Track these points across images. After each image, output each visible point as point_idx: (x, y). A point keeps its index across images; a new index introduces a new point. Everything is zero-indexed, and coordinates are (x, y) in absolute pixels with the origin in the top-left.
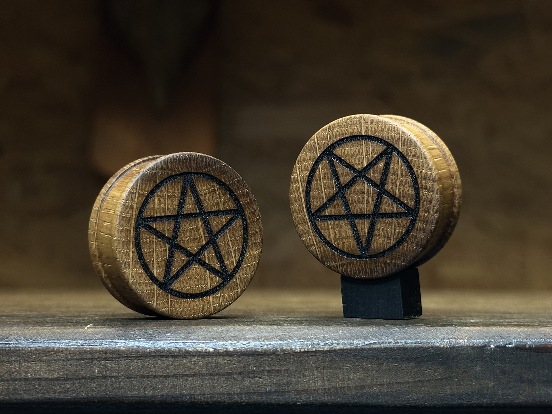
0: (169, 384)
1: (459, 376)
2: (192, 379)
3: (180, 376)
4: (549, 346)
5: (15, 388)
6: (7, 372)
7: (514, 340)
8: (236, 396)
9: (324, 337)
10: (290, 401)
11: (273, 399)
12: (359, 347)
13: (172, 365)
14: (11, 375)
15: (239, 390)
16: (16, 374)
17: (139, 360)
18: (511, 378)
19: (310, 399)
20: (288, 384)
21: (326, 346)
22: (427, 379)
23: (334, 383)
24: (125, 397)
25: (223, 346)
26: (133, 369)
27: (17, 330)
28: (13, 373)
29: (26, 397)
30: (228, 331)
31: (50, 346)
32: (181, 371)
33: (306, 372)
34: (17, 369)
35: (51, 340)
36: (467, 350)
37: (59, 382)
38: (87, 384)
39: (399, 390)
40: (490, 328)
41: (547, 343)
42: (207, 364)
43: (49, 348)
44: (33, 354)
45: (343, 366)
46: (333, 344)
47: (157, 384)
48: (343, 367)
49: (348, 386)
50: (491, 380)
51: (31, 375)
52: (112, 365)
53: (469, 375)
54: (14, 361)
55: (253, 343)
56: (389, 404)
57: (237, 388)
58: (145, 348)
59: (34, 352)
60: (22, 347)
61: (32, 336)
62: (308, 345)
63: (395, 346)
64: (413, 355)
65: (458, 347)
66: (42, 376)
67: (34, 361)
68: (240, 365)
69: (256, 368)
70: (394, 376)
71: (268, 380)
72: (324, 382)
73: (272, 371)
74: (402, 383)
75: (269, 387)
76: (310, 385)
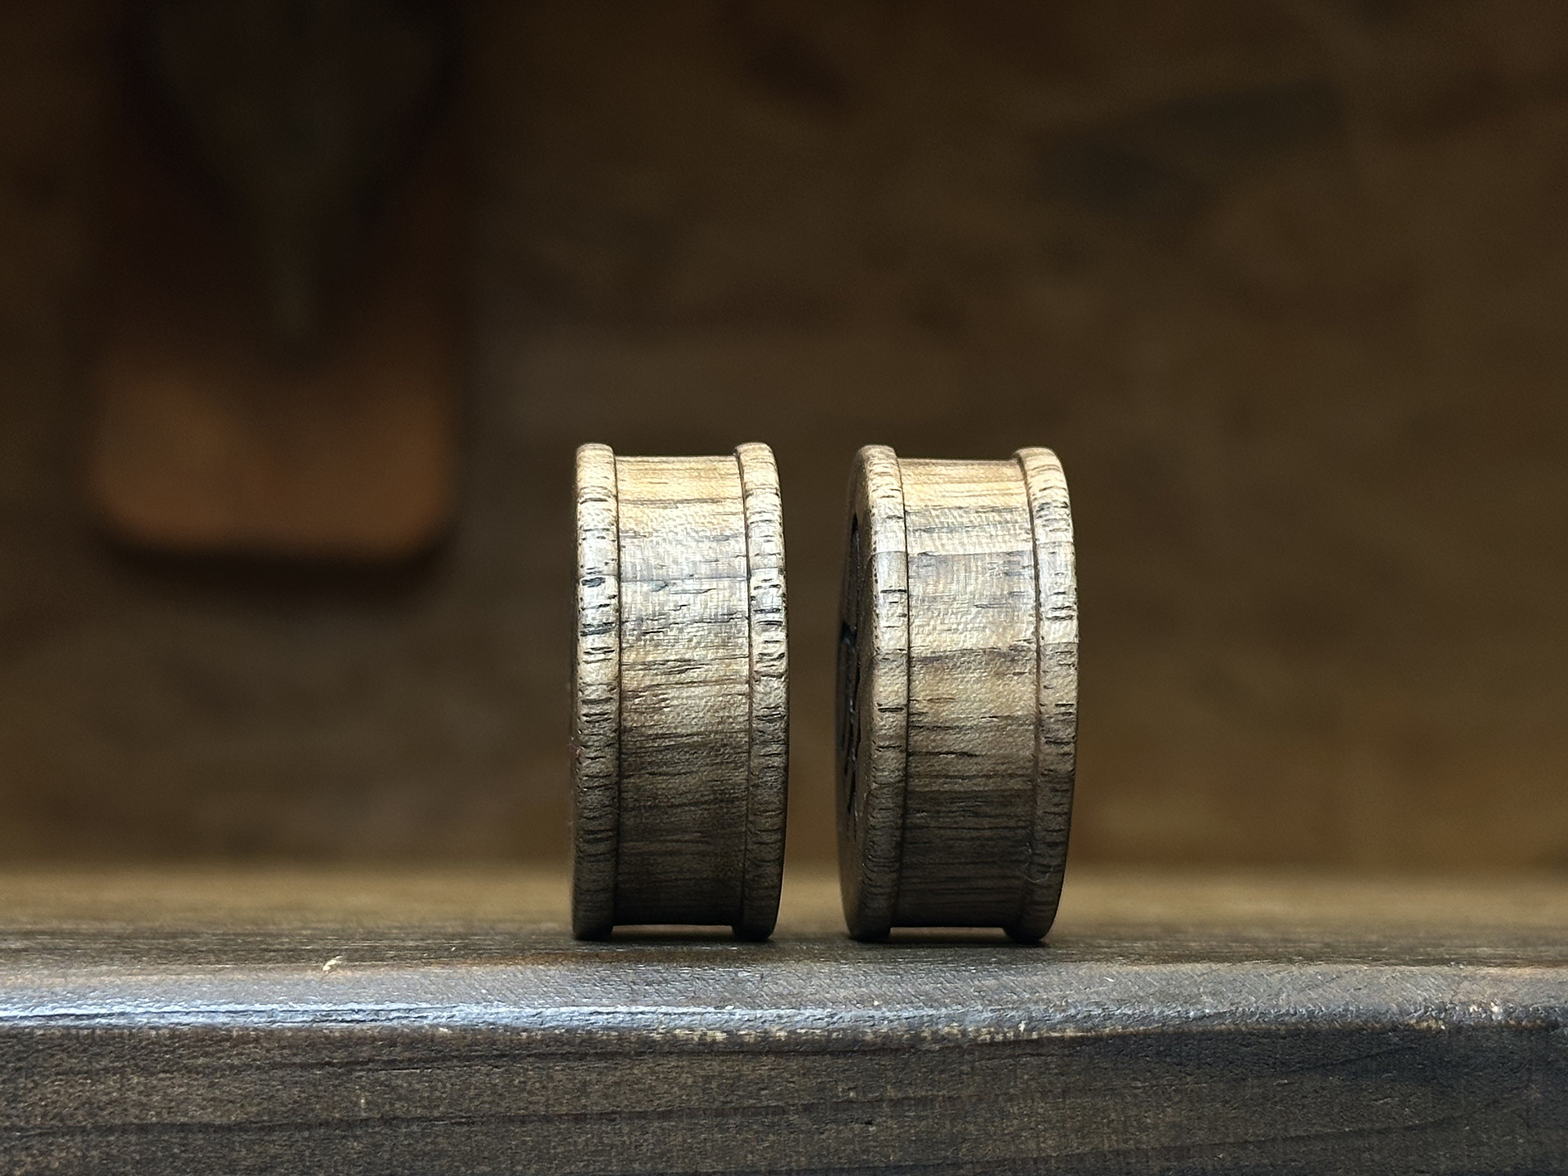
0: (587, 1141)
1: (1476, 1116)
2: (661, 1128)
3: (621, 1117)
5: (108, 1154)
6: (83, 1104)
9: (1063, 997)
12: (1171, 1028)
13: (598, 1081)
14: (93, 1115)
15: (804, 1162)
16: (111, 1113)
17: (496, 1067)
20: (954, 1141)
21: (1072, 1025)
22: (1378, 1125)
23: (1096, 1140)
25: (755, 1024)
26: (478, 1096)
27: (108, 974)
28: (102, 1109)
30: (764, 977)
31: (216, 1022)
32: (626, 1102)
33: (1012, 1106)
34: (115, 1094)
36: (1500, 1038)
37: (245, 1137)
38: (332, 1141)
39: (1293, 1160)
42: (708, 1079)
43: (213, 1028)
44: (163, 1049)
45: (1125, 1087)
46: (1090, 1017)
47: (550, 1141)
48: (1124, 1091)
49: (1138, 1149)
51: (158, 1114)
52: (410, 1084)
53: (1505, 1115)
54: (107, 1070)
55: (848, 1016)
57: (798, 1153)
58: (515, 1028)
59: (168, 1042)
60: (130, 1028)
62: (1016, 1021)
63: (1281, 1023)
64: (1336, 1053)
65: (1474, 1028)
66: (192, 1117)
67: (167, 1072)
68: (809, 1084)
69: (857, 1092)
70: (1278, 1117)
71: (892, 1129)
72: (1066, 1136)
73: (906, 1102)
74: (1303, 1138)
75: (897, 1150)
76: (1023, 1147)
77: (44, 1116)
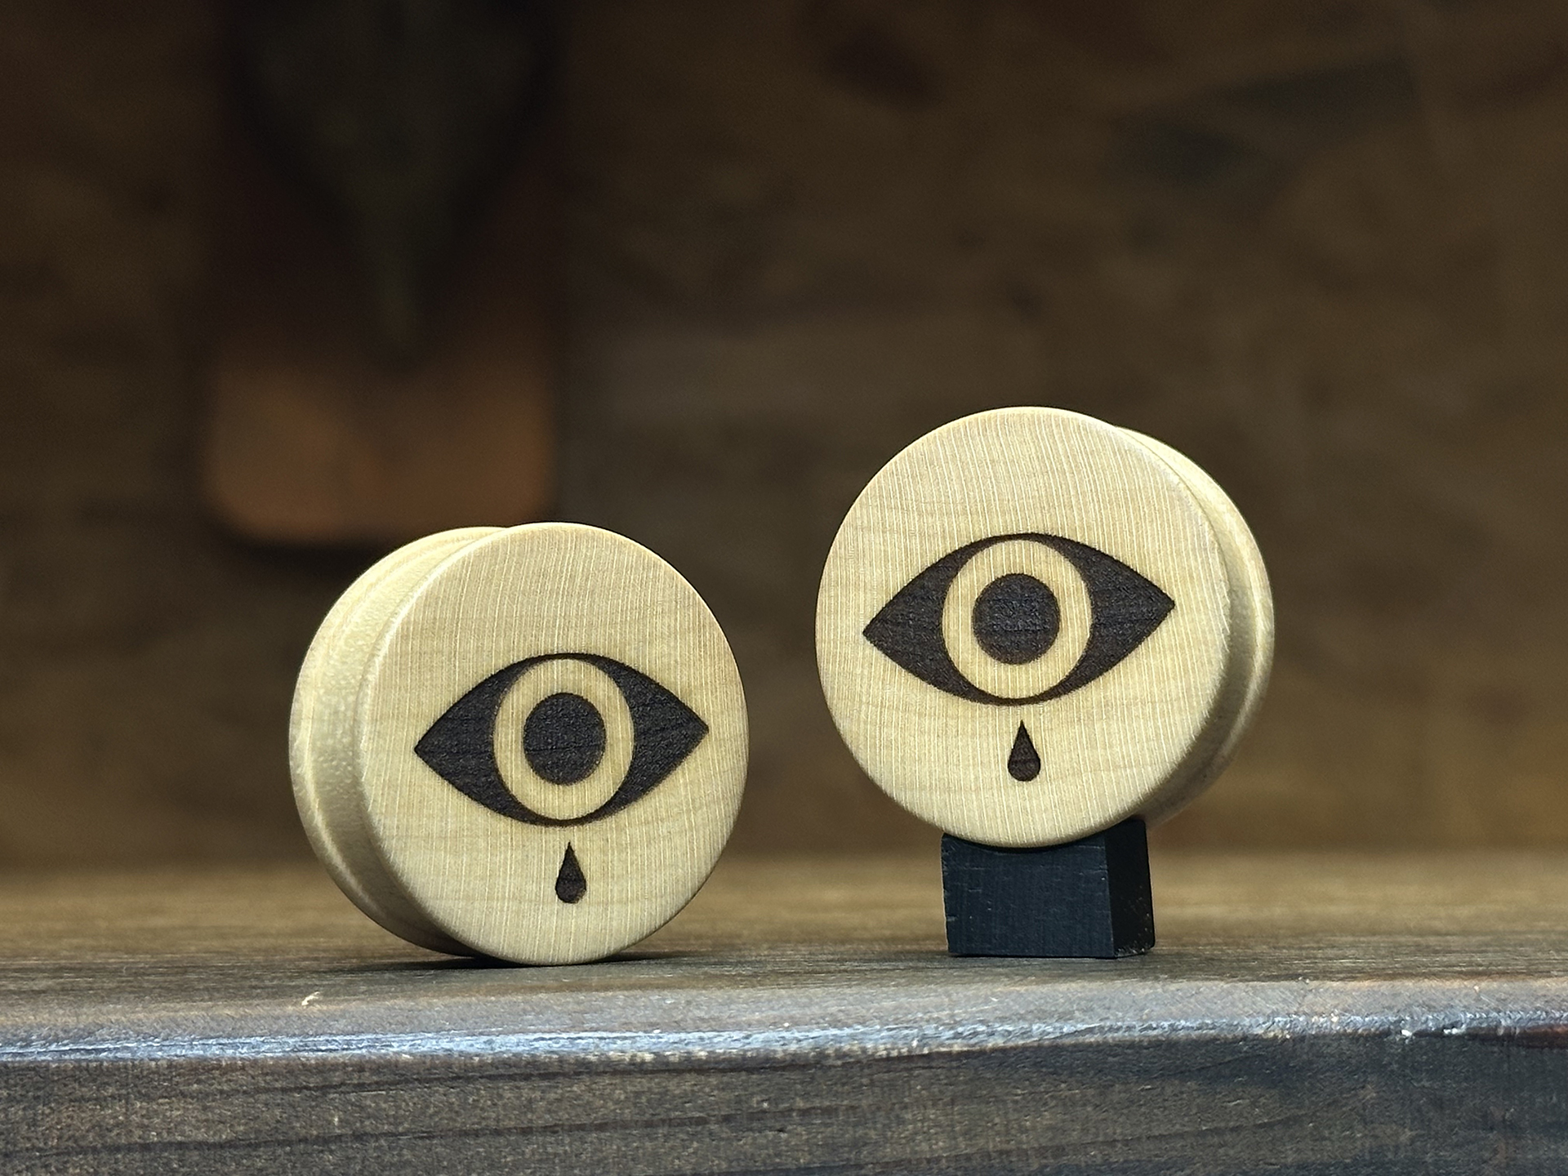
0: (533, 1153)
1: (1318, 1114)
2: (598, 1138)
3: (562, 1129)
4: (1559, 1030)
5: (116, 1170)
6: (93, 1127)
7: (1465, 1015)
9: (952, 1016)
12: (1047, 1042)
13: (542, 1099)
14: (102, 1137)
15: (724, 1166)
16: (118, 1134)
17: (453, 1088)
18: (1459, 1118)
20: (856, 1145)
21: (959, 1041)
22: (1232, 1124)
23: (981, 1142)
25: (680, 1046)
26: (436, 1113)
27: (115, 1012)
28: (110, 1131)
30: (689, 1003)
31: (208, 1054)
32: (567, 1116)
33: (907, 1113)
35: (212, 1038)
36: (1339, 1045)
37: (235, 1153)
38: (310, 1155)
39: (1156, 1156)
40: (1397, 983)
41: (1552, 1022)
42: (638, 1094)
43: (205, 1059)
44: (162, 1078)
45: (1007, 1094)
46: (975, 1034)
47: (500, 1152)
48: (1006, 1098)
49: (1018, 1148)
50: (1403, 1126)
51: (159, 1134)
52: (377, 1104)
53: (1344, 1113)
54: (113, 1097)
55: (761, 1037)
57: (719, 1158)
58: (468, 1054)
59: (166, 1072)
60: (133, 1060)
61: (158, 1027)
62: (910, 1038)
63: (1145, 1036)
64: (1193, 1061)
65: (1315, 1037)
66: (189, 1136)
67: (166, 1097)
68: (727, 1097)
69: (770, 1104)
70: (1142, 1118)
71: (802, 1135)
72: (955, 1138)
73: (813, 1111)
74: (1165, 1136)
75: (806, 1154)
76: (917, 1148)
77: (60, 1138)
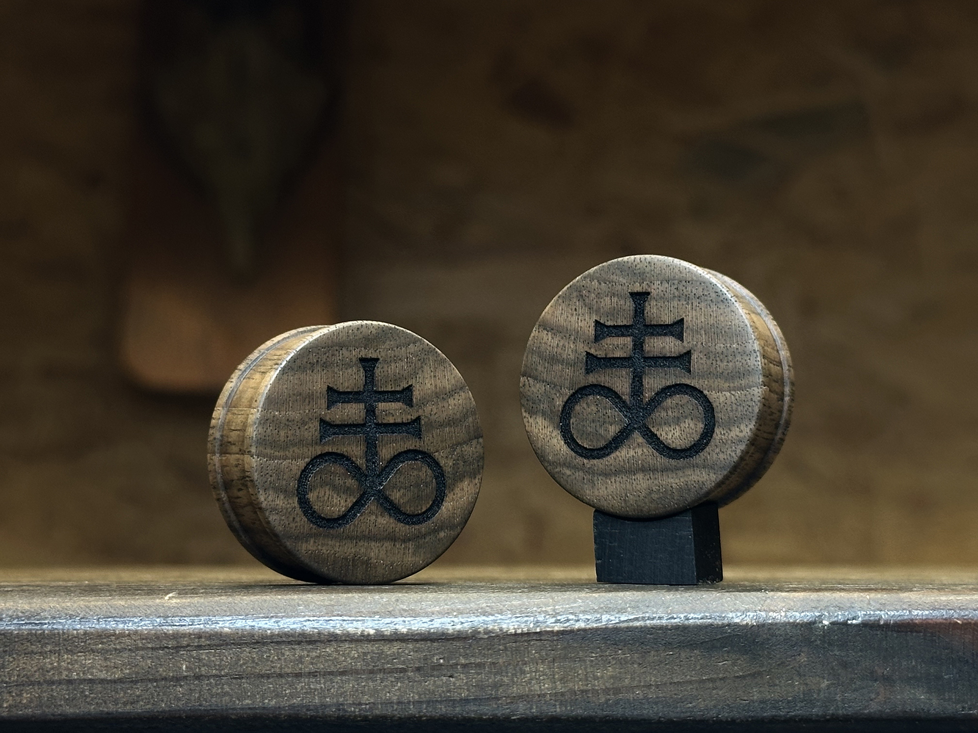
0: (302, 688)
1: (773, 670)
2: (341, 680)
3: (320, 674)
4: (917, 621)
5: (52, 695)
6: (39, 669)
7: (861, 612)
8: (412, 707)
9: (554, 610)
10: (499, 715)
11: (472, 710)
12: (611, 626)
13: (308, 656)
15: (417, 697)
16: (53, 674)
17: (254, 649)
18: (856, 674)
19: (532, 711)
20: (496, 686)
21: (558, 624)
22: (721, 676)
23: (571, 685)
24: (230, 709)
25: (391, 625)
26: (244, 664)
27: (53, 602)
28: (48, 672)
29: (69, 710)
30: (397, 601)
31: (108, 627)
32: (322, 666)
33: (526, 667)
34: (55, 664)
35: (110, 617)
36: (785, 629)
37: (124, 686)
38: (168, 688)
40: (821, 594)
41: (913, 617)
42: (365, 654)
43: (107, 630)
44: (80, 640)
45: (586, 657)
46: (568, 620)
47: (282, 687)
48: (585, 659)
49: (593, 689)
50: (823, 678)
51: (78, 674)
52: (209, 658)
53: (788, 670)
54: (50, 651)
55: (439, 621)
56: (660, 717)
57: (414, 693)
58: (264, 628)
59: (83, 637)
60: (63, 630)
61: (78, 611)
62: (529, 623)
63: (669, 623)
64: (698, 638)
65: (771, 624)
66: (96, 676)
67: (82, 652)
68: (419, 656)
69: (444, 660)
70: (667, 672)
71: (463, 679)
72: (555, 682)
73: (470, 665)
74: (681, 682)
75: (466, 691)
76: (532, 688)
77: (18, 676)
